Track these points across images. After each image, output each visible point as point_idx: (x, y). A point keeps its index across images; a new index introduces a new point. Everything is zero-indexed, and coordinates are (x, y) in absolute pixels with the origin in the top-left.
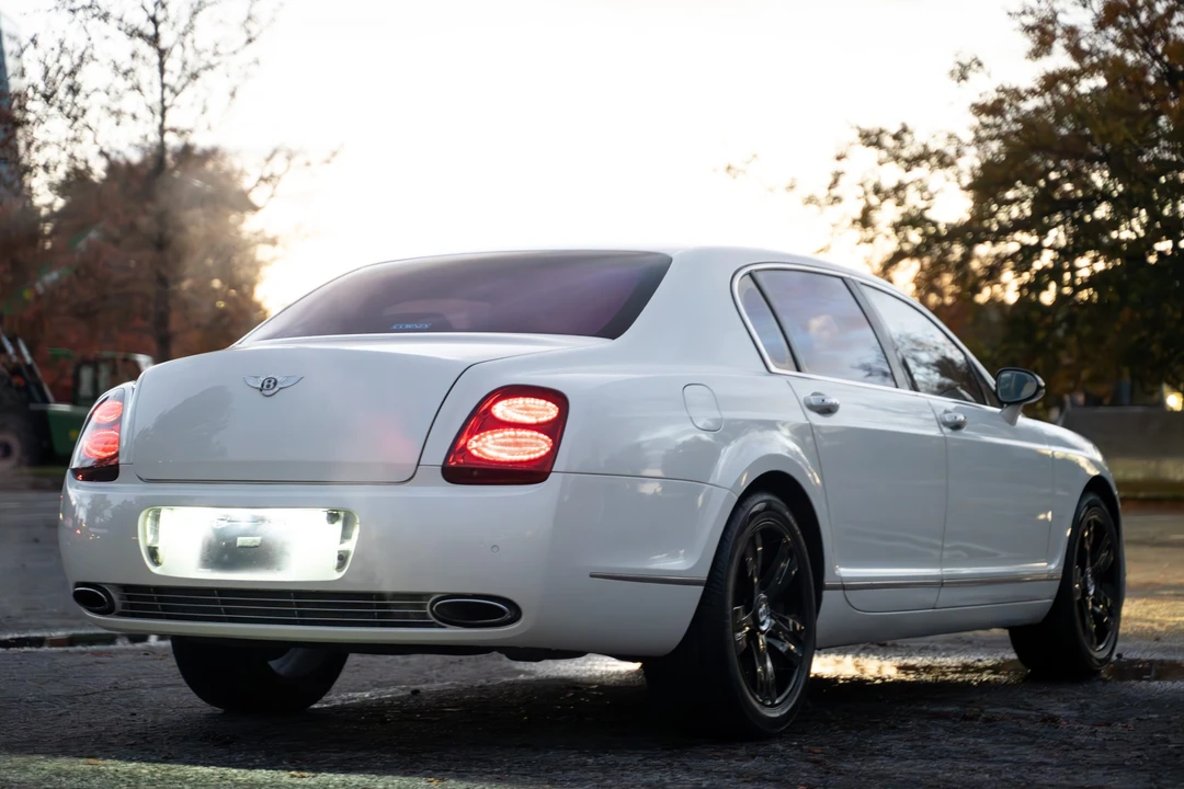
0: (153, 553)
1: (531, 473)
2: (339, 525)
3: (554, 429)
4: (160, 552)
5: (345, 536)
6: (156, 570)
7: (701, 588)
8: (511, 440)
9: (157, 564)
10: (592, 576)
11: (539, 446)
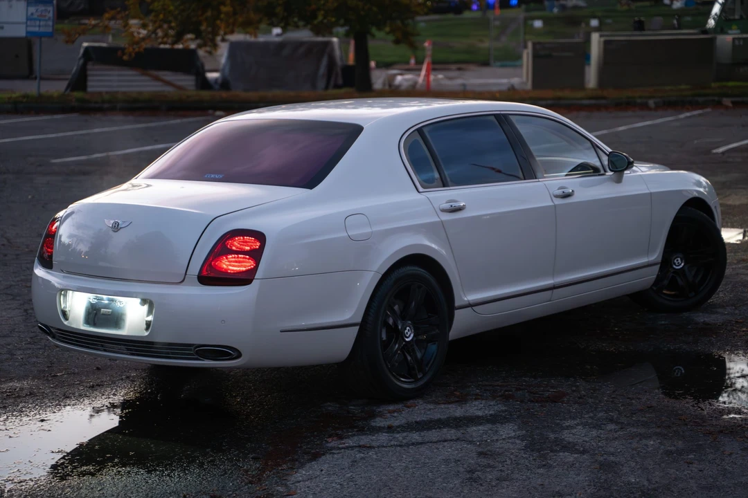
0: (64, 313)
1: (243, 279)
2: (146, 308)
3: (256, 255)
4: (68, 313)
5: (150, 312)
6: (66, 323)
7: (358, 328)
8: (234, 259)
9: (67, 319)
10: (281, 332)
11: (249, 264)
